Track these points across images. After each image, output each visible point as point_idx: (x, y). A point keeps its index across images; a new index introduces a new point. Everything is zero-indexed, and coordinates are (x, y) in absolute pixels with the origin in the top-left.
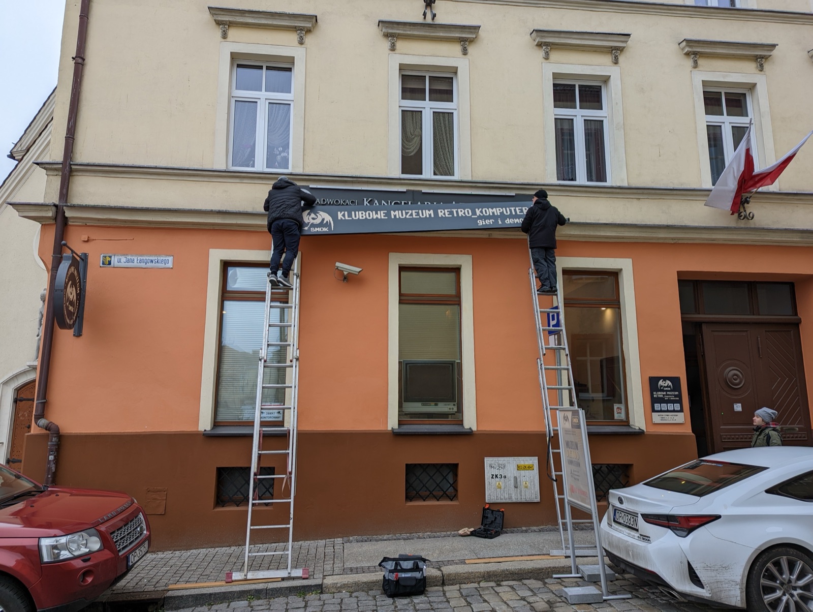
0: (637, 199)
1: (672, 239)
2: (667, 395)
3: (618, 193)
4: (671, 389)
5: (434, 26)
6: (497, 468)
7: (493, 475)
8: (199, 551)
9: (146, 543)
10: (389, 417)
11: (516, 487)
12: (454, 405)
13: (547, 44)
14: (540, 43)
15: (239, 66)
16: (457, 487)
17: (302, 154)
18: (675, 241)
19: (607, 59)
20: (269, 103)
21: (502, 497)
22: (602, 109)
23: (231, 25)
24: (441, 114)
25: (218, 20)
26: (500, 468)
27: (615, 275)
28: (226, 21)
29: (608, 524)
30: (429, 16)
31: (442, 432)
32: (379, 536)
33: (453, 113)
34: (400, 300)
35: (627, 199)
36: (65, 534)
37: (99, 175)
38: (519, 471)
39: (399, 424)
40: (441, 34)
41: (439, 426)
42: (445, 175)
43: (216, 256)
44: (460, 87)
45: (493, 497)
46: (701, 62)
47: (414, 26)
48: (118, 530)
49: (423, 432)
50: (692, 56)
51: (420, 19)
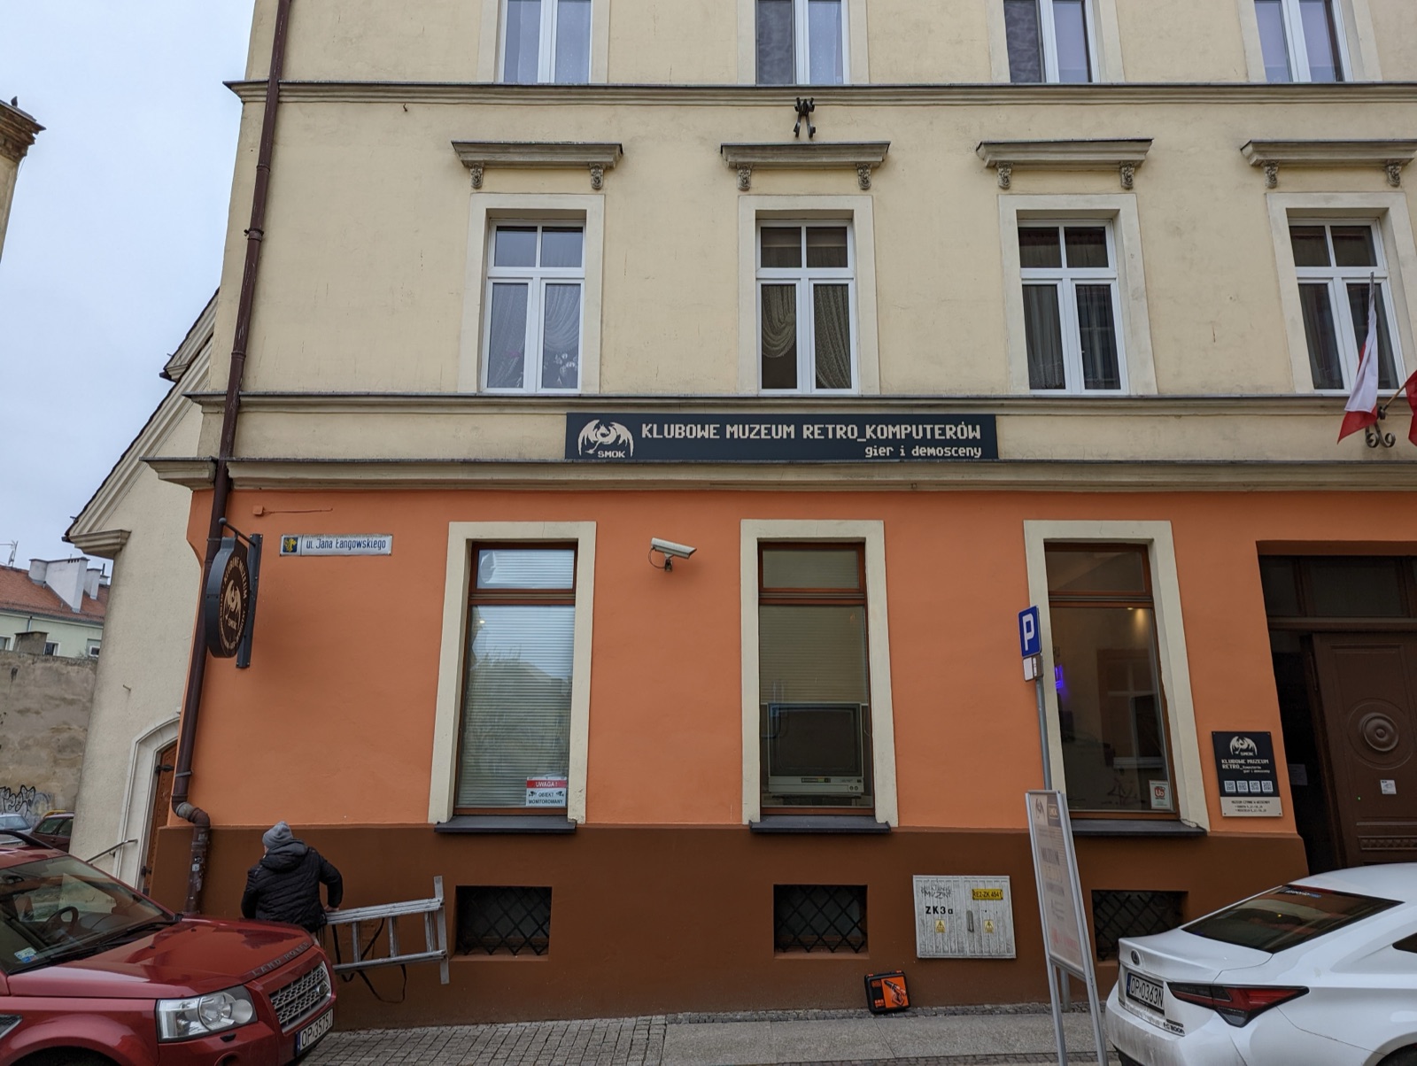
0: (1175, 416)
1: (1244, 485)
2: (1247, 765)
3: (1141, 407)
4: (1254, 753)
5: (813, 147)
6: (936, 895)
7: (929, 908)
8: (426, 1031)
9: (329, 1013)
10: (744, 802)
11: (971, 930)
12: (859, 781)
13: (1005, 165)
14: (994, 164)
15: (499, 229)
16: (866, 930)
17: (598, 363)
18: (1249, 489)
19: (1112, 183)
20: (547, 284)
21: (946, 948)
22: (1107, 266)
23: (487, 167)
24: (830, 287)
25: (468, 161)
26: (942, 896)
27: (1141, 550)
28: (480, 162)
29: (1119, 1000)
30: (804, 132)
31: (836, 829)
32: (728, 1013)
33: (847, 285)
34: (760, 599)
35: (1158, 418)
36: (196, 994)
37: (281, 410)
38: (976, 902)
39: (763, 815)
40: (825, 160)
41: (833, 818)
42: (839, 387)
43: (460, 533)
44: (860, 242)
45: (930, 948)
46: (1283, 177)
47: (778, 150)
48: (283, 990)
49: (804, 829)
50: (1266, 168)
51: (788, 138)
